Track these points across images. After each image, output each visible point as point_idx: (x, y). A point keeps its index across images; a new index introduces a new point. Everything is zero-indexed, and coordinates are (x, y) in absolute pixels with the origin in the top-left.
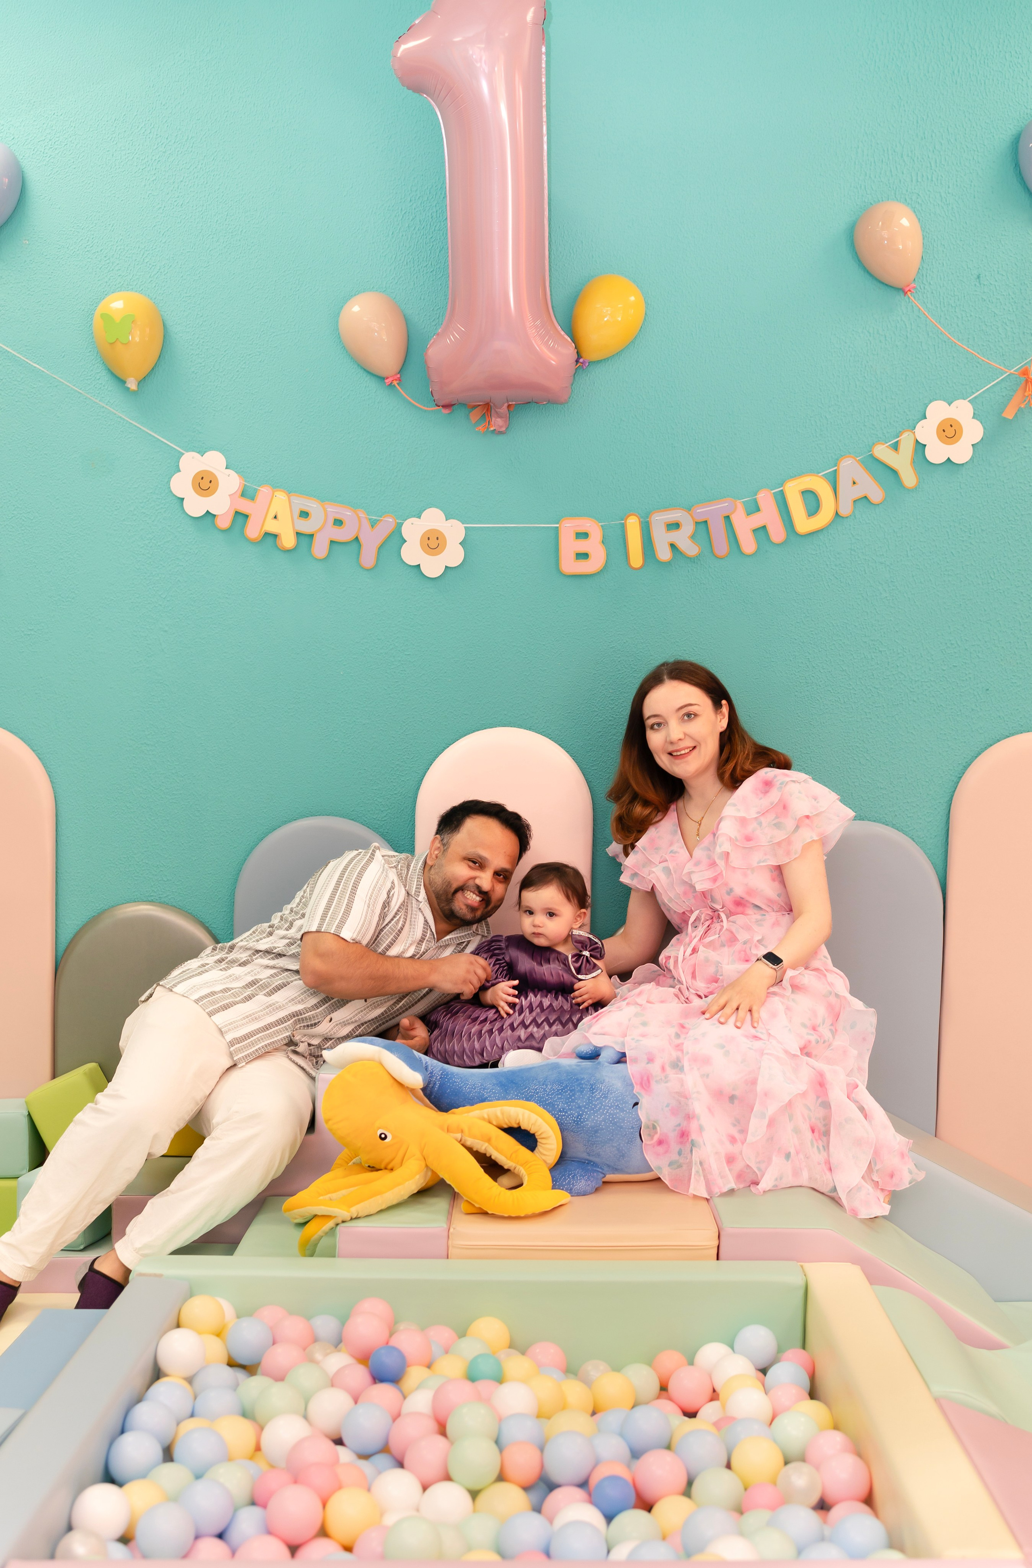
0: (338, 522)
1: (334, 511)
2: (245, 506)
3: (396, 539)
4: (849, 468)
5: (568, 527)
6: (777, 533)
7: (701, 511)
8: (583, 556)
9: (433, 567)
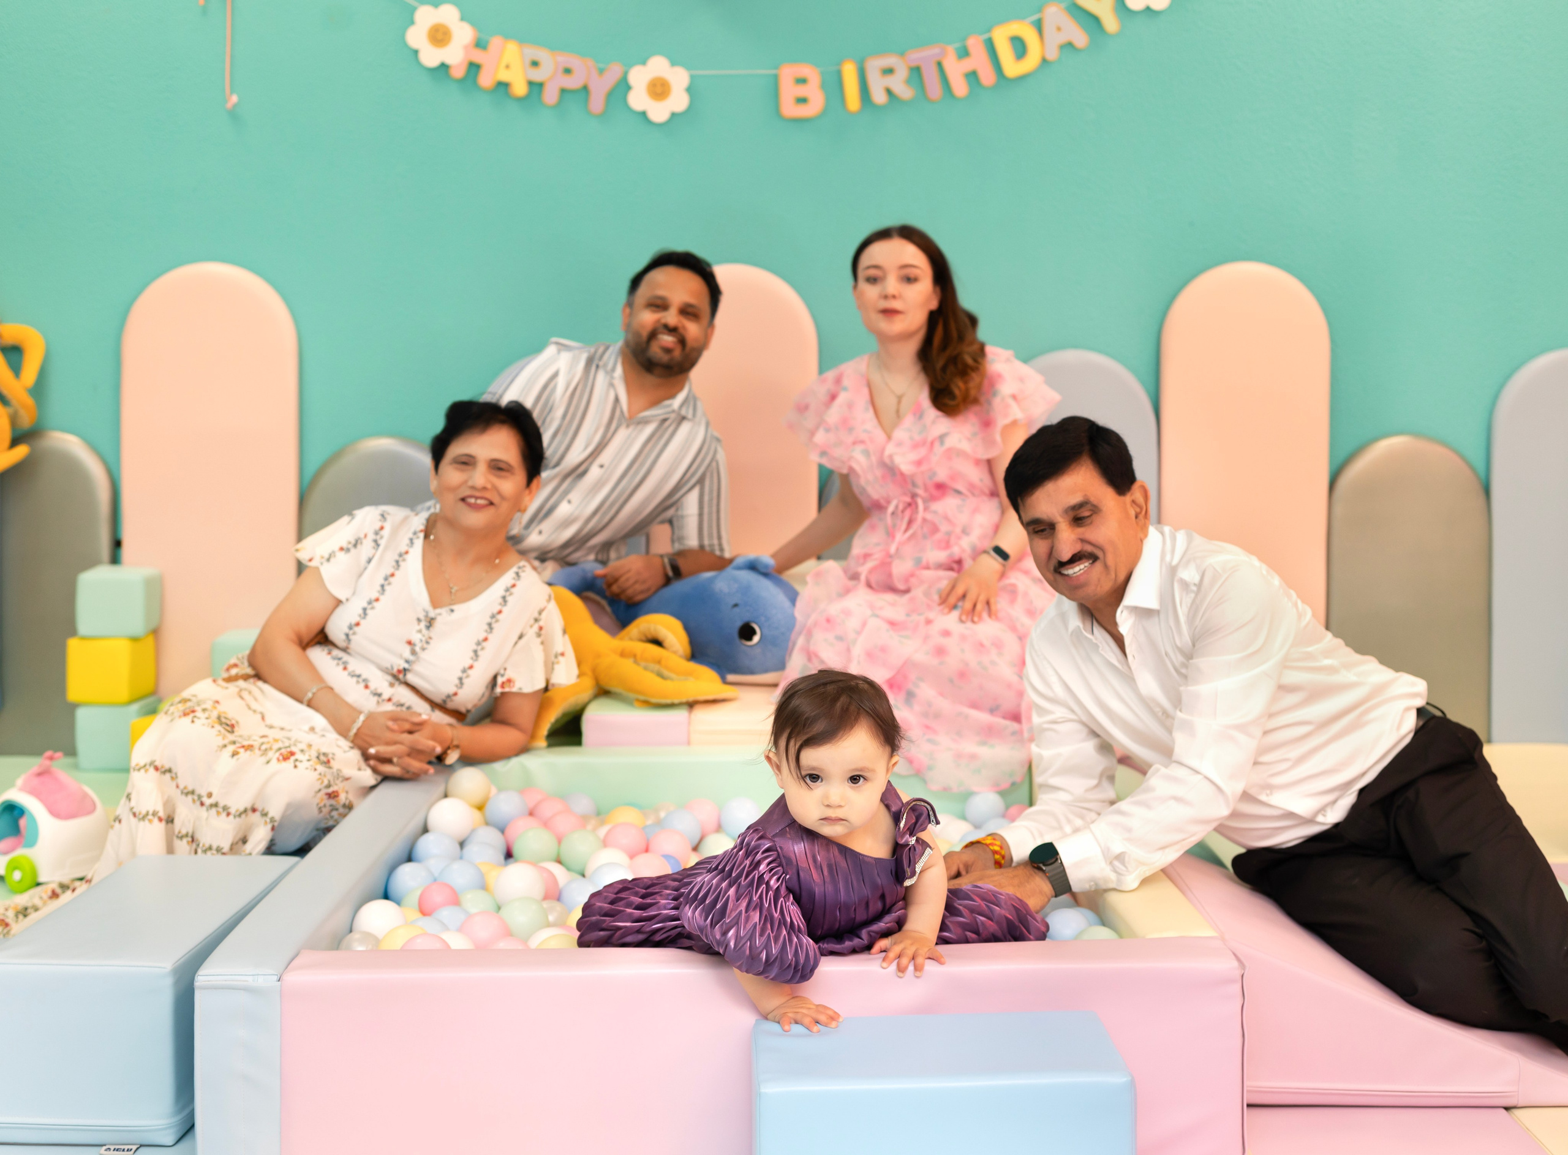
0: (568, 71)
1: (564, 60)
2: (478, 57)
3: (623, 86)
4: (1054, 15)
5: (787, 74)
6: (987, 76)
7: (915, 57)
8: (802, 100)
9: (659, 112)
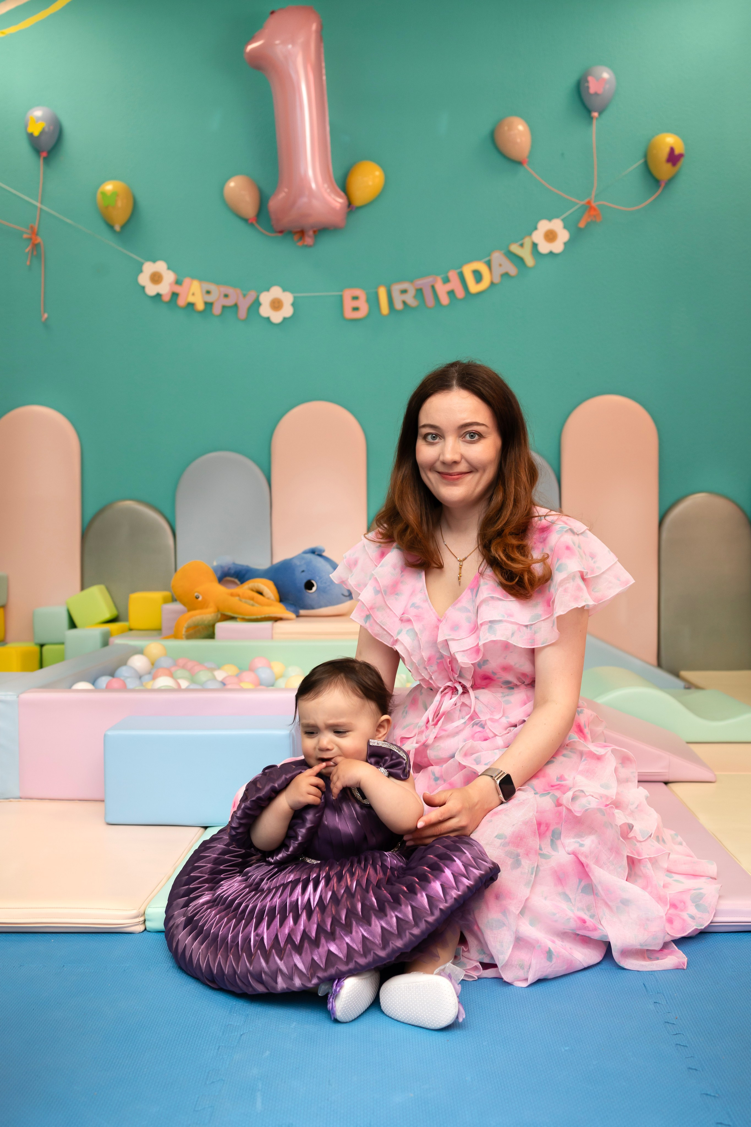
0: (226, 296)
1: (224, 290)
2: (177, 289)
3: (257, 304)
4: (497, 257)
5: (348, 294)
6: (460, 293)
7: (420, 283)
8: (356, 309)
9: (277, 317)
